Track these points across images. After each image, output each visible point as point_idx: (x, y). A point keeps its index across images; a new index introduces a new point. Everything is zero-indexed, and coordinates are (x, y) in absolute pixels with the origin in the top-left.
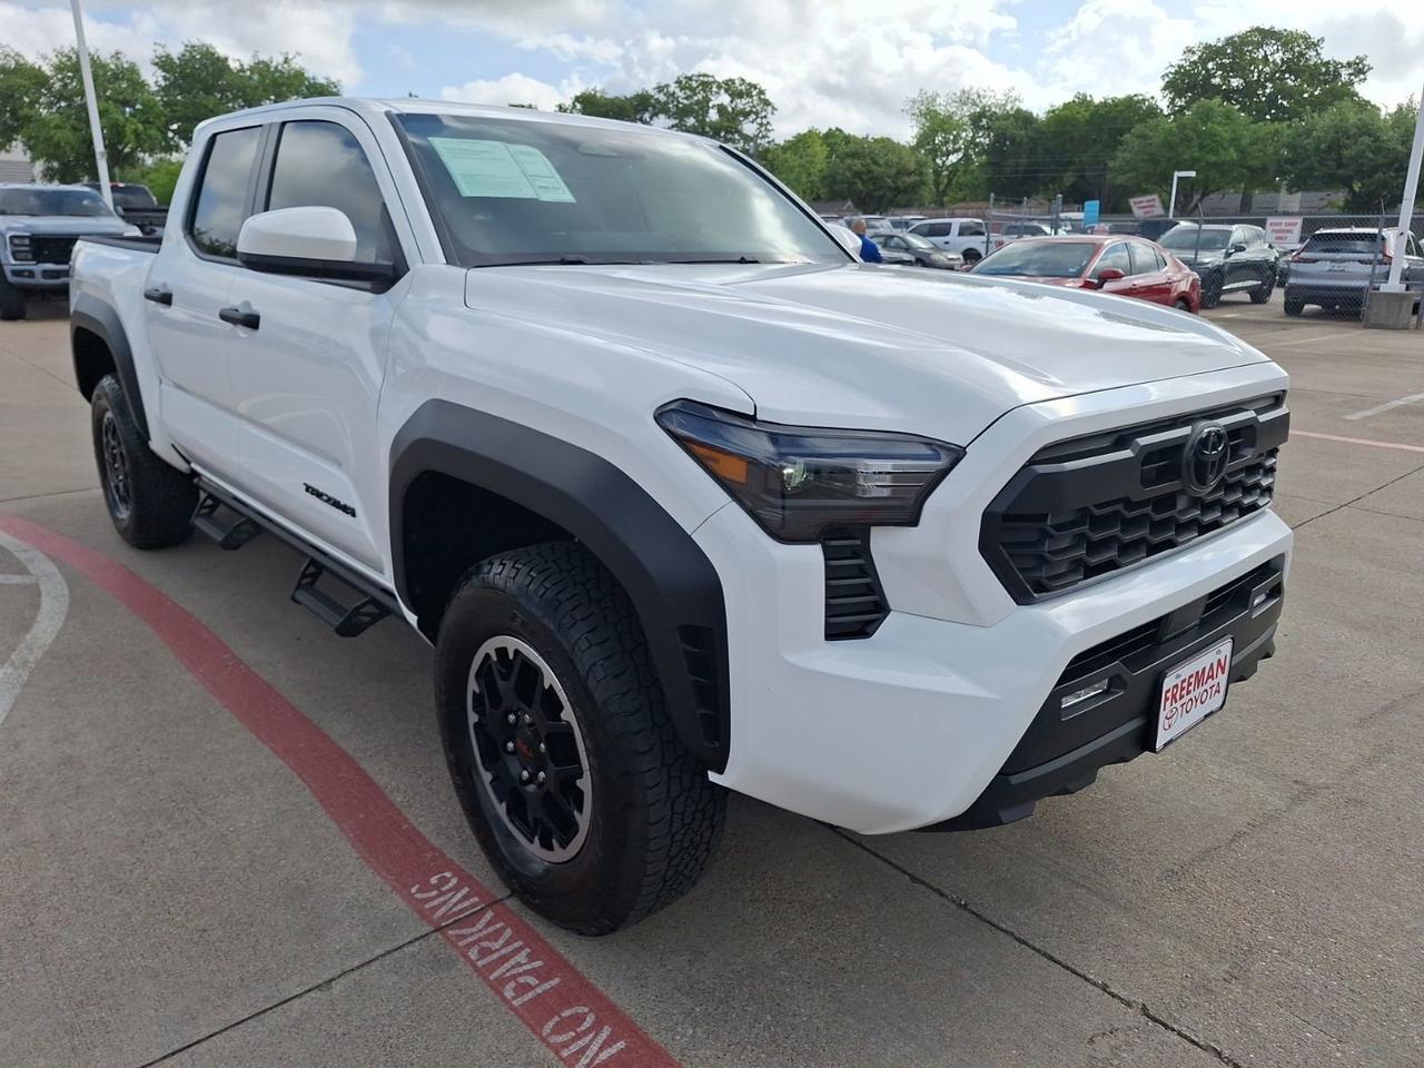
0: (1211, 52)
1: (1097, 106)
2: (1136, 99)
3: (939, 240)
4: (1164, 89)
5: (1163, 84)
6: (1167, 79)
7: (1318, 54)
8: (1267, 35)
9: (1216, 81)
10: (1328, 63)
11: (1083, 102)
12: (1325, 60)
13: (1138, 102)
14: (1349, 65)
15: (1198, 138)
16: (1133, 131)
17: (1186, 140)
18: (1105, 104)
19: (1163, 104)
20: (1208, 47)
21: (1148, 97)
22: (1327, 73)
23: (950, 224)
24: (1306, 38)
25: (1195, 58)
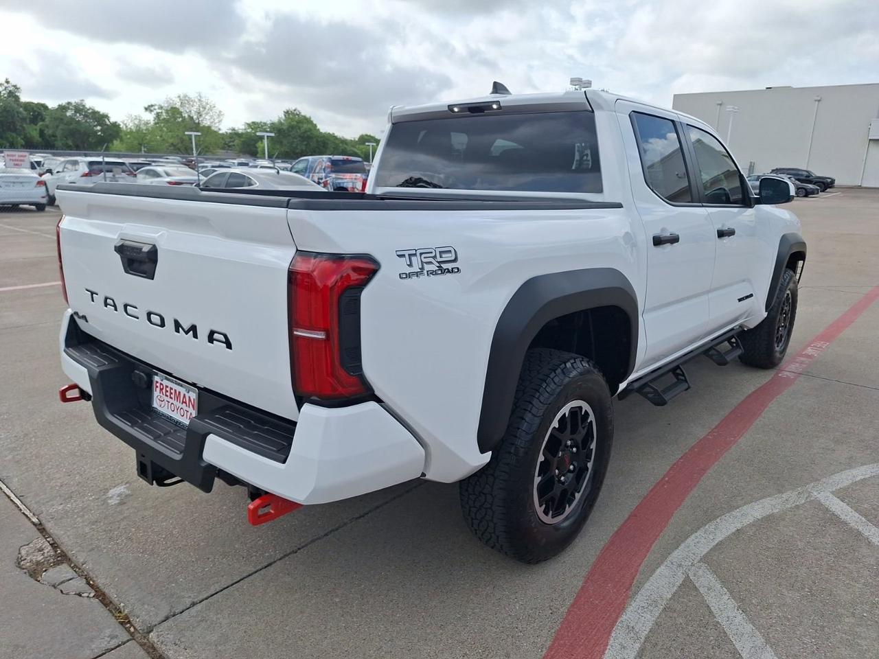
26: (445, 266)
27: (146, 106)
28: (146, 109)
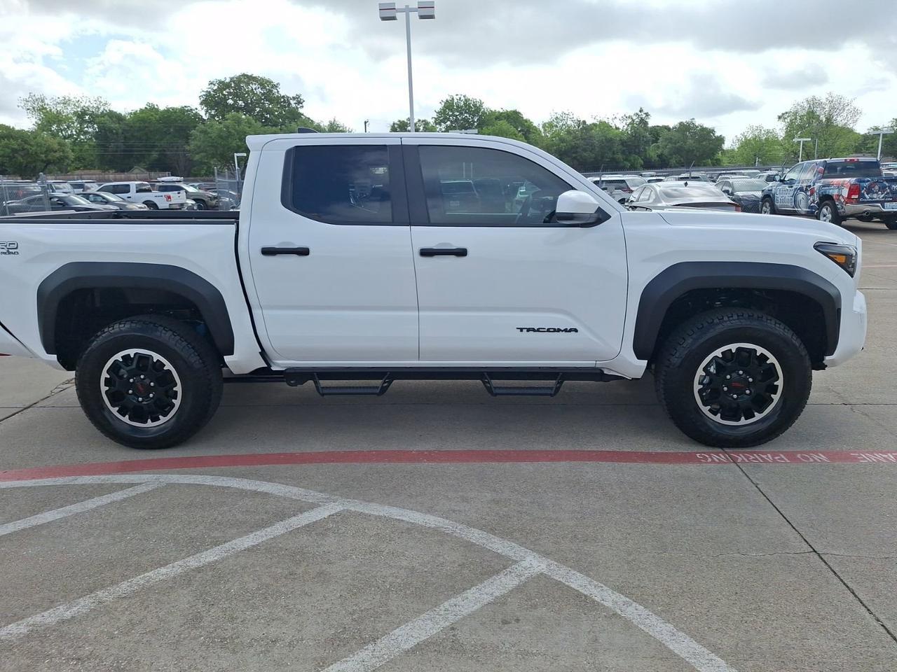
0: (223, 85)
1: (162, 112)
2: (186, 109)
3: (125, 195)
4: (201, 104)
5: (199, 101)
6: (202, 99)
7: (278, 92)
8: (250, 79)
9: (230, 102)
10: (283, 97)
11: (152, 109)
12: (282, 95)
13: (188, 111)
14: (294, 98)
15: (238, 134)
16: (197, 128)
17: (230, 134)
18: (168, 111)
19: (202, 113)
20: (221, 82)
21: (193, 108)
22: (284, 102)
23: (128, 185)
24: (271, 82)
25: (216, 88)
26: (10, 250)
27: (780, 115)
28: (780, 118)
